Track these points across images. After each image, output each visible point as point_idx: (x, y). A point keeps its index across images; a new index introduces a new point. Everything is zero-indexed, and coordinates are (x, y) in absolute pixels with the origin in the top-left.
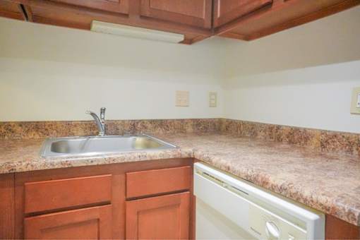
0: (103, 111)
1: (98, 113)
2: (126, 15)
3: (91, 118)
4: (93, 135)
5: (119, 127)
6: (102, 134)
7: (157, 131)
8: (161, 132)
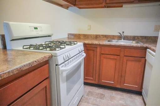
0: (123, 32)
1: (122, 33)
2: (133, 2)
3: (119, 35)
4: (120, 39)
5: (129, 38)
6: (122, 39)
7: (144, 40)
8: (145, 40)
